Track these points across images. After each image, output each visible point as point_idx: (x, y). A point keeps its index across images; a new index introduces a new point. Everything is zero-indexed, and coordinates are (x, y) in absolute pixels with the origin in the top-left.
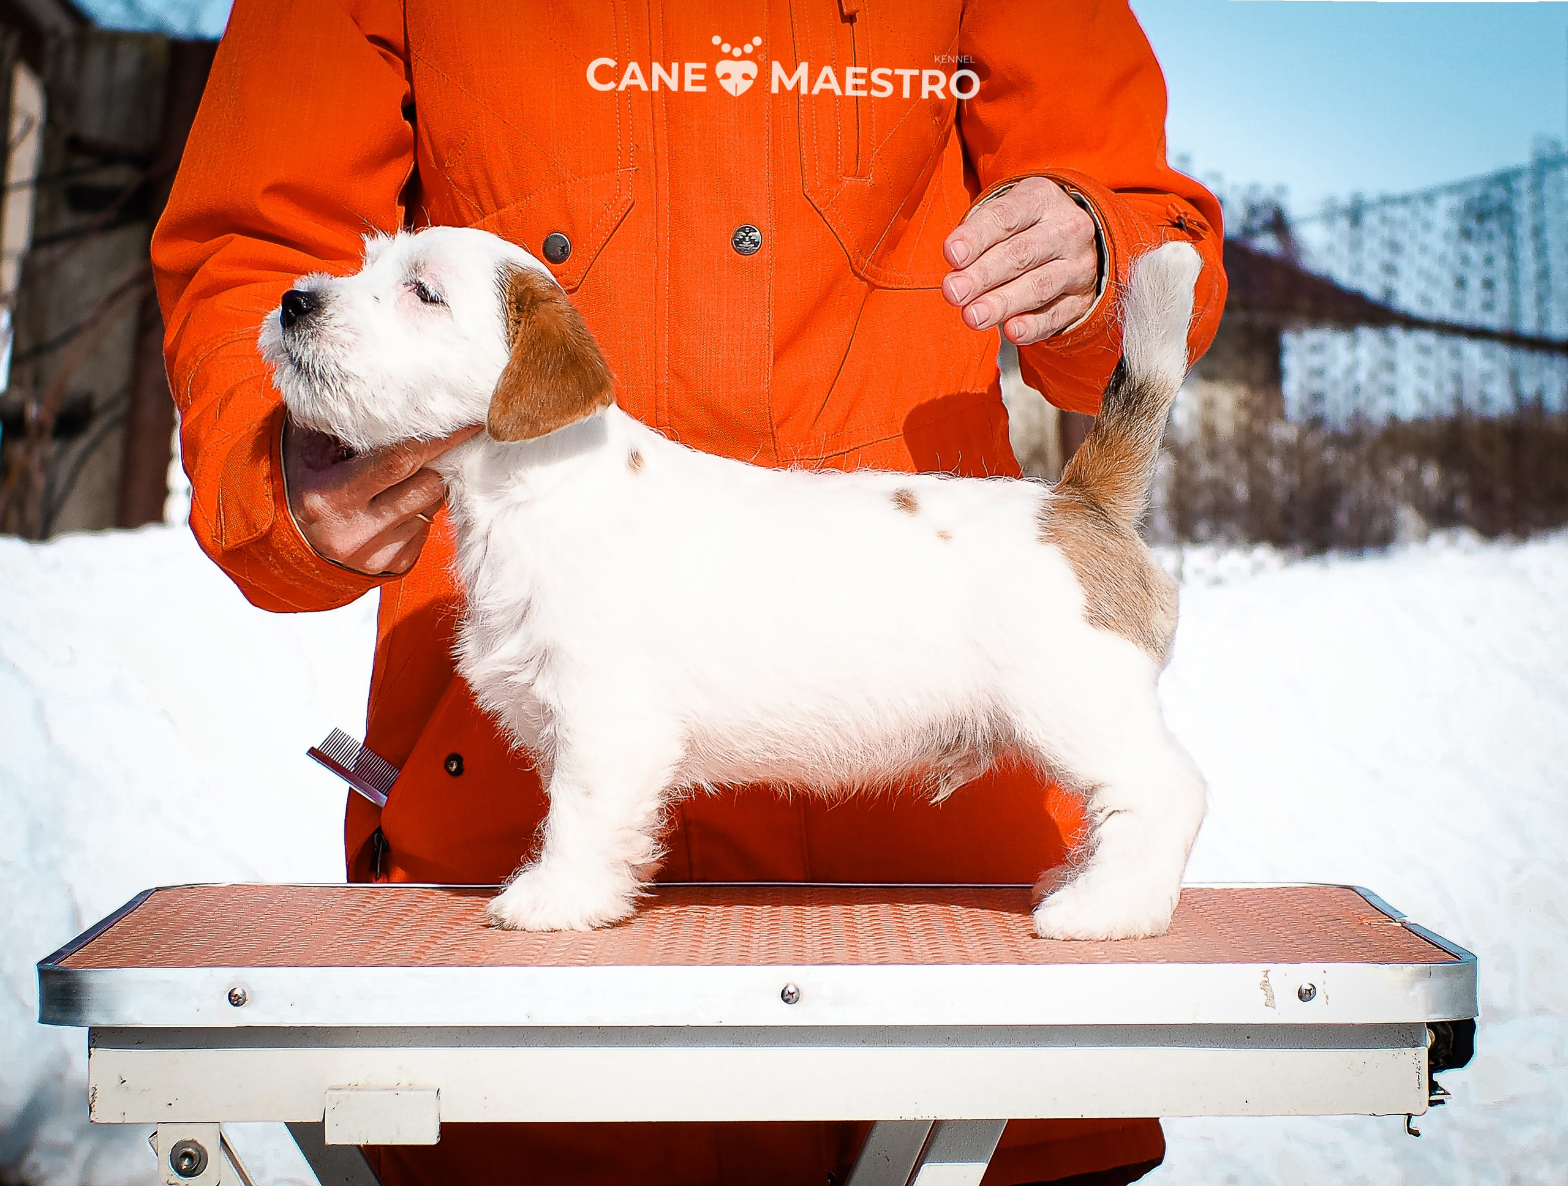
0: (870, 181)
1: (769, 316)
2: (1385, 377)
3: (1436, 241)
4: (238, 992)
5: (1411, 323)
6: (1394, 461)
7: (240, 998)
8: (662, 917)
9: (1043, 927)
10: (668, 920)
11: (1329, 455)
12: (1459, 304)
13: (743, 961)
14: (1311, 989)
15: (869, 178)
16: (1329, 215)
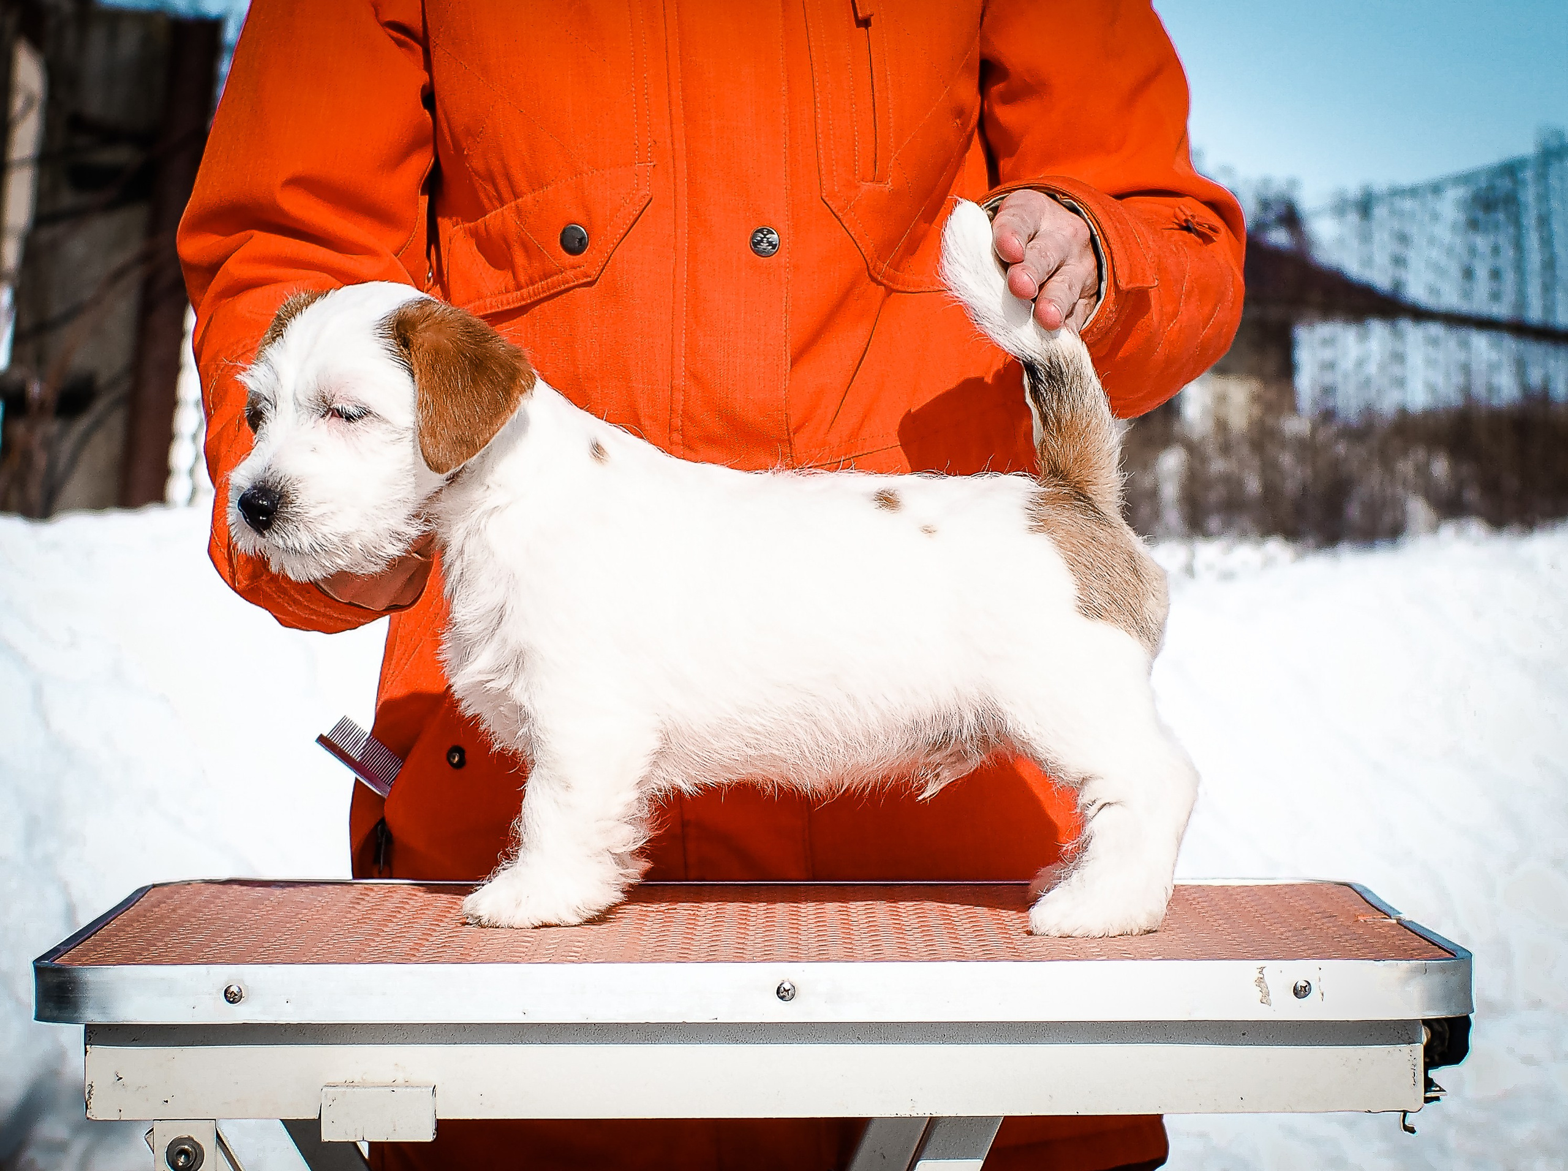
0: (889, 186)
1: (786, 321)
2: (1396, 370)
3: (1444, 233)
4: (234, 989)
5: (1420, 314)
6: (1405, 453)
7: (236, 995)
8: (652, 914)
9: (1038, 925)
10: (659, 917)
11: (1341, 448)
12: (1467, 294)
13: (739, 958)
14: (1306, 986)
15: (888, 183)
16: (1340, 208)
